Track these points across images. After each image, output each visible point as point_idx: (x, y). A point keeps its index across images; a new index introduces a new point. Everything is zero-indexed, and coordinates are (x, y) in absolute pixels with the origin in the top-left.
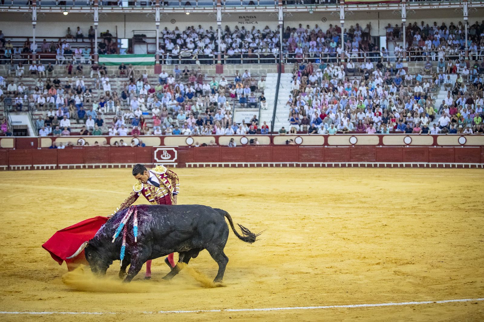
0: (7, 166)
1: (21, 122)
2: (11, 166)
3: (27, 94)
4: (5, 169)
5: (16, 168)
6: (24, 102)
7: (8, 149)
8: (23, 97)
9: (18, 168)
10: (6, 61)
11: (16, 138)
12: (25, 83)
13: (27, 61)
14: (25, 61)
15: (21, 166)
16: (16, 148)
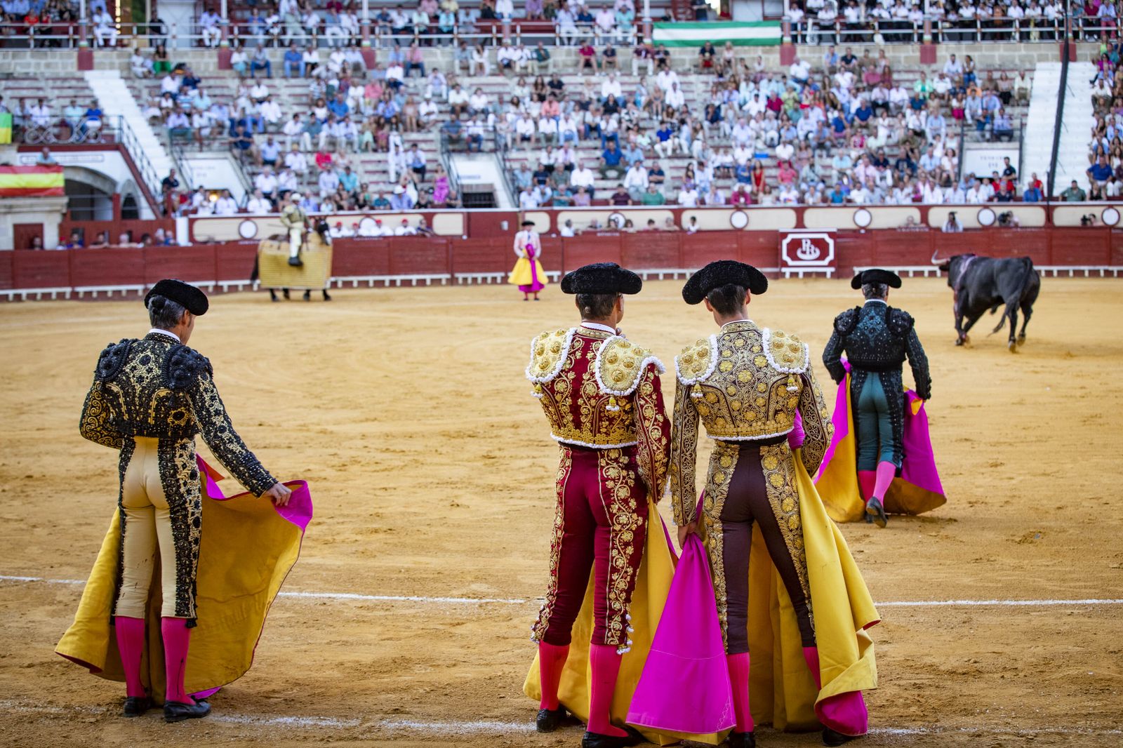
0: (448, 276)
1: (479, 177)
2: (457, 275)
3: (495, 112)
4: (444, 282)
5: (470, 281)
6: (486, 131)
7: (451, 239)
8: (485, 120)
9: (475, 280)
10: (439, 41)
11: (469, 214)
12: (486, 89)
13: (491, 39)
14: (486, 39)
15: (480, 276)
16: (469, 235)
